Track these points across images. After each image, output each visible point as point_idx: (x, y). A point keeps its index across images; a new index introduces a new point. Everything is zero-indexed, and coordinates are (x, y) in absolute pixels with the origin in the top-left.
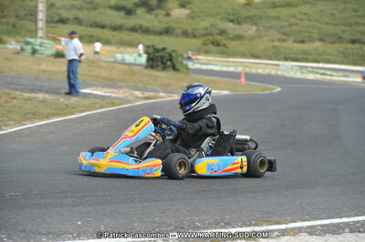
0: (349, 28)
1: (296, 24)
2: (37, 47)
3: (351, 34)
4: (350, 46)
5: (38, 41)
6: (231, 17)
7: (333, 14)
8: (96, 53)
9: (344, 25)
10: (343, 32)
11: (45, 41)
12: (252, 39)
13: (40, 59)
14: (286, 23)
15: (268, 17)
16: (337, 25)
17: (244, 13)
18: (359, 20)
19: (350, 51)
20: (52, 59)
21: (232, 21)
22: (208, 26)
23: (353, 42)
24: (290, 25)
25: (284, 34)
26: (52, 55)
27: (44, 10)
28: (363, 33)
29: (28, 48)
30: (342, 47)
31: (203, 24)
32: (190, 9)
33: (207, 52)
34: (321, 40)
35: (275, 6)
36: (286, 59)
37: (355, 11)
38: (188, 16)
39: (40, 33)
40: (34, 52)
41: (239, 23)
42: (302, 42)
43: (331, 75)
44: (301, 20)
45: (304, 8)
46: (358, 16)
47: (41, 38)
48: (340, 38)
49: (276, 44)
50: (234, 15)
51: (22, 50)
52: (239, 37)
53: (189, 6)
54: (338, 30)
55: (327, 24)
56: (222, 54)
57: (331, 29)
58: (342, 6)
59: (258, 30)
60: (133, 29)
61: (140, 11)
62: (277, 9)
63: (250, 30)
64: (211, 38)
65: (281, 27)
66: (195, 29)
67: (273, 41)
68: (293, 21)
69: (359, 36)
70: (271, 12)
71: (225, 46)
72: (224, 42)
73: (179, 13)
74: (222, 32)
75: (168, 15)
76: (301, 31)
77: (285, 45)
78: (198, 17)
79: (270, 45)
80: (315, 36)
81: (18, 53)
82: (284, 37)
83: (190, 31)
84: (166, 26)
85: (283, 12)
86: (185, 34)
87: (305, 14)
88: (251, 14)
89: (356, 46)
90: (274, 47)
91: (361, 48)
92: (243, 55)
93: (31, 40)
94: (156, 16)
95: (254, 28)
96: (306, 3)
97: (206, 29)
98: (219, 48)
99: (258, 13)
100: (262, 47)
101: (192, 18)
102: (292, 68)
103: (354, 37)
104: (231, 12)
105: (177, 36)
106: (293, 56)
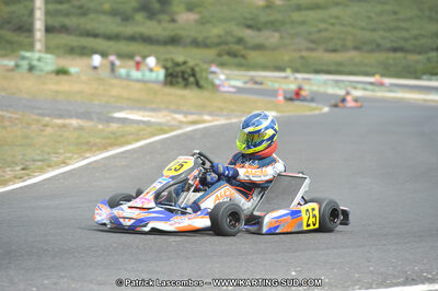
0: (388, 35)
1: (326, 30)
2: (35, 63)
3: (392, 41)
4: (391, 55)
5: (36, 55)
6: (249, 23)
7: (369, 18)
8: (95, 68)
9: (384, 30)
10: (383, 38)
11: (44, 55)
12: (274, 49)
13: (40, 76)
14: (315, 29)
15: (292, 22)
16: (374, 30)
17: (263, 18)
18: (402, 24)
19: (391, 62)
20: (53, 76)
21: (249, 27)
22: (222, 33)
23: (395, 50)
24: (320, 31)
25: (313, 42)
26: (52, 72)
27: (43, 18)
28: (406, 40)
29: (24, 64)
30: (381, 56)
31: (215, 31)
32: (200, 13)
33: (222, 65)
34: (357, 48)
35: (299, 8)
36: (317, 72)
37: (395, 13)
38: (196, 21)
39: (38, 46)
40: (31, 68)
41: (259, 30)
42: (334, 51)
43: (373, 91)
44: (332, 24)
45: (335, 11)
46: (398, 20)
47: (40, 51)
48: (378, 46)
49: (305, 54)
50: (252, 19)
51: (17, 66)
52: (259, 47)
53: (198, 10)
54: (376, 36)
55: (363, 29)
56: (240, 66)
57: (368, 35)
58: (379, 8)
59: (282, 37)
60: (132, 38)
61: (139, 17)
62: (304, 13)
63: (271, 38)
64: (226, 47)
65: (310, 33)
66: (206, 38)
67: (300, 50)
68: (323, 26)
69: (401, 43)
70: (296, 16)
71: (243, 56)
72: (243, 52)
73: (186, 18)
74: (240, 41)
75: (173, 21)
76: (332, 39)
77: (314, 54)
78: (208, 22)
79: (297, 55)
80: (349, 43)
81: (12, 70)
82: (312, 46)
83: (200, 39)
84: (172, 33)
85: (311, 15)
86: (196, 43)
87: (337, 18)
88: (272, 18)
89: (399, 55)
90: (302, 58)
91: (405, 58)
92: (265, 68)
93: (28, 54)
94: (159, 21)
95: (277, 35)
96: (337, 4)
97: (220, 36)
98: (237, 60)
99: (279, 17)
100: (286, 58)
101: (203, 24)
102: (325, 83)
103: (395, 45)
104: (248, 16)
105: (185, 45)
106: (324, 68)
